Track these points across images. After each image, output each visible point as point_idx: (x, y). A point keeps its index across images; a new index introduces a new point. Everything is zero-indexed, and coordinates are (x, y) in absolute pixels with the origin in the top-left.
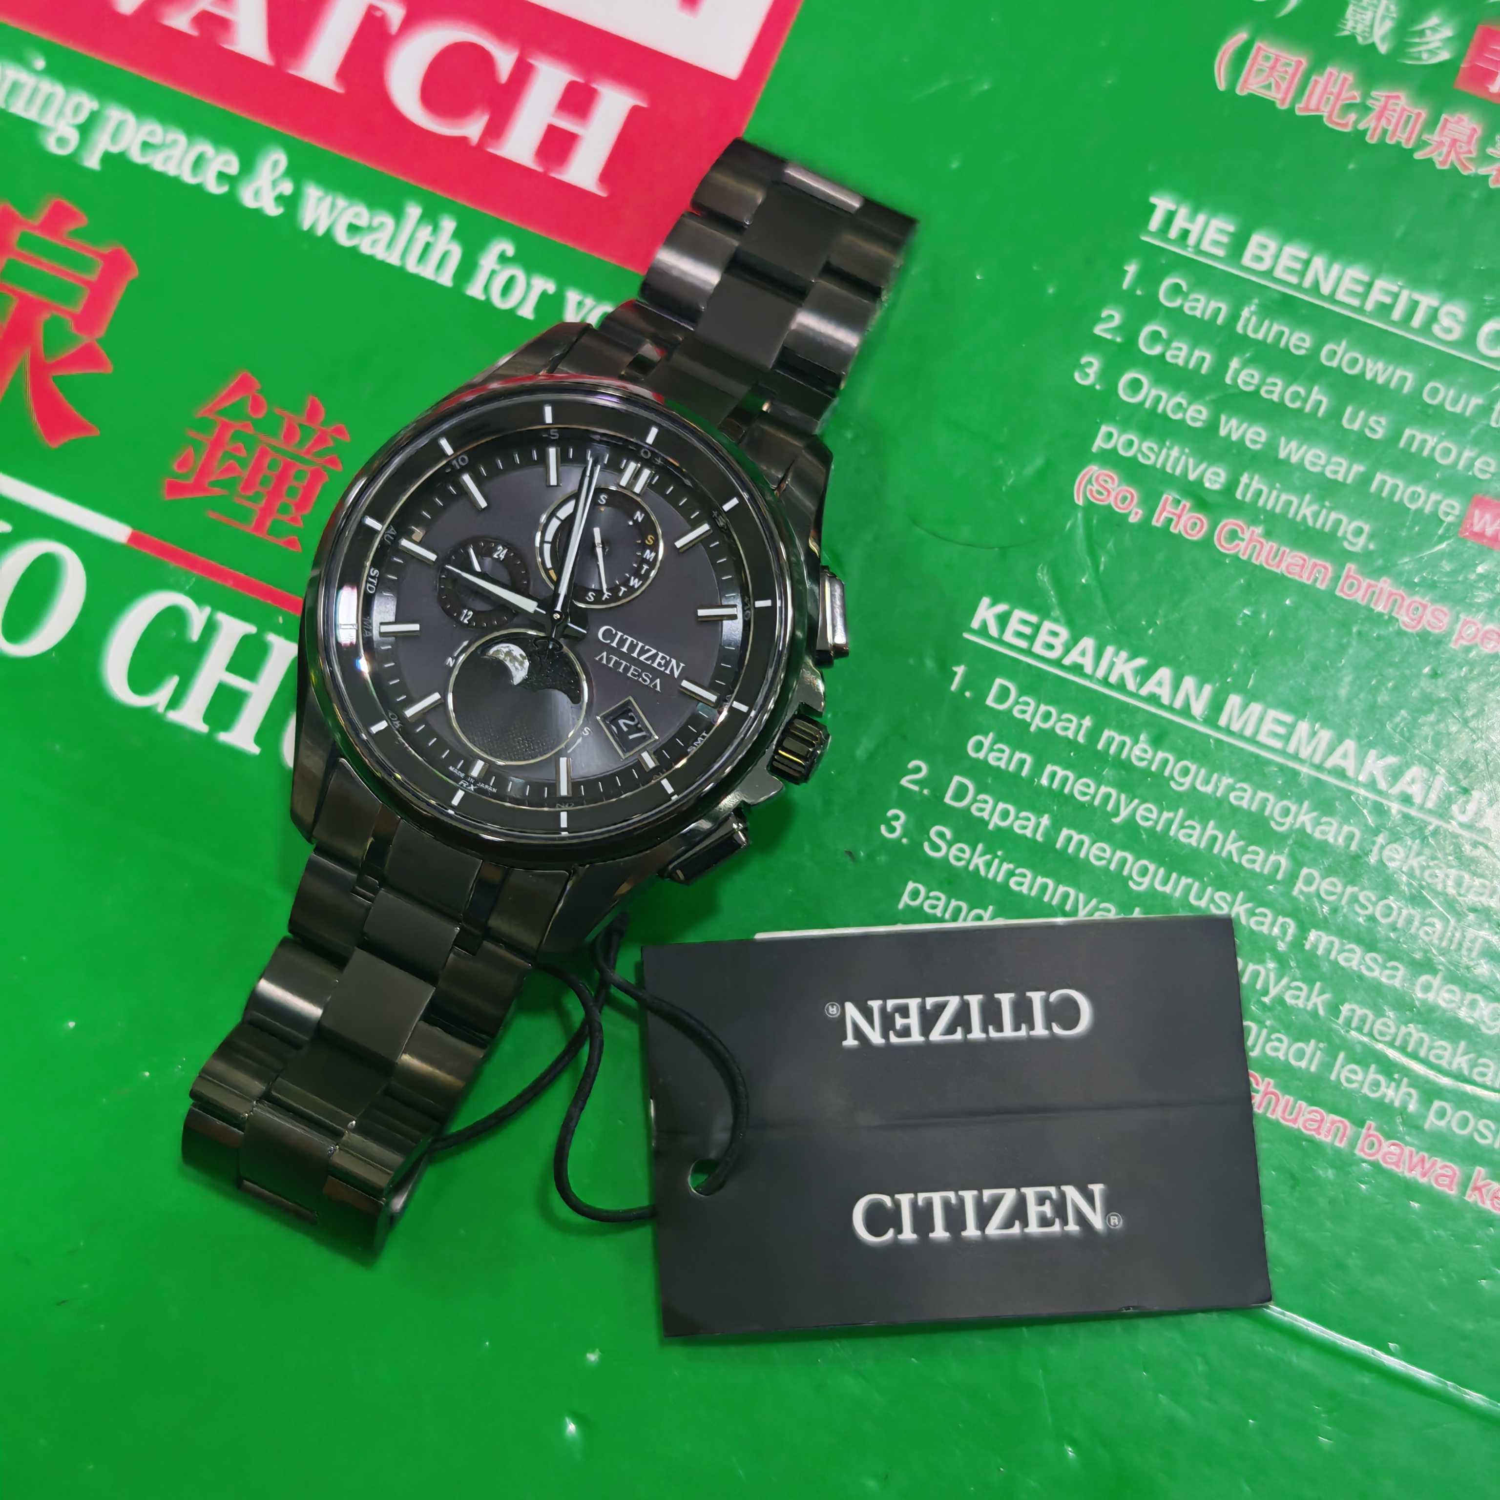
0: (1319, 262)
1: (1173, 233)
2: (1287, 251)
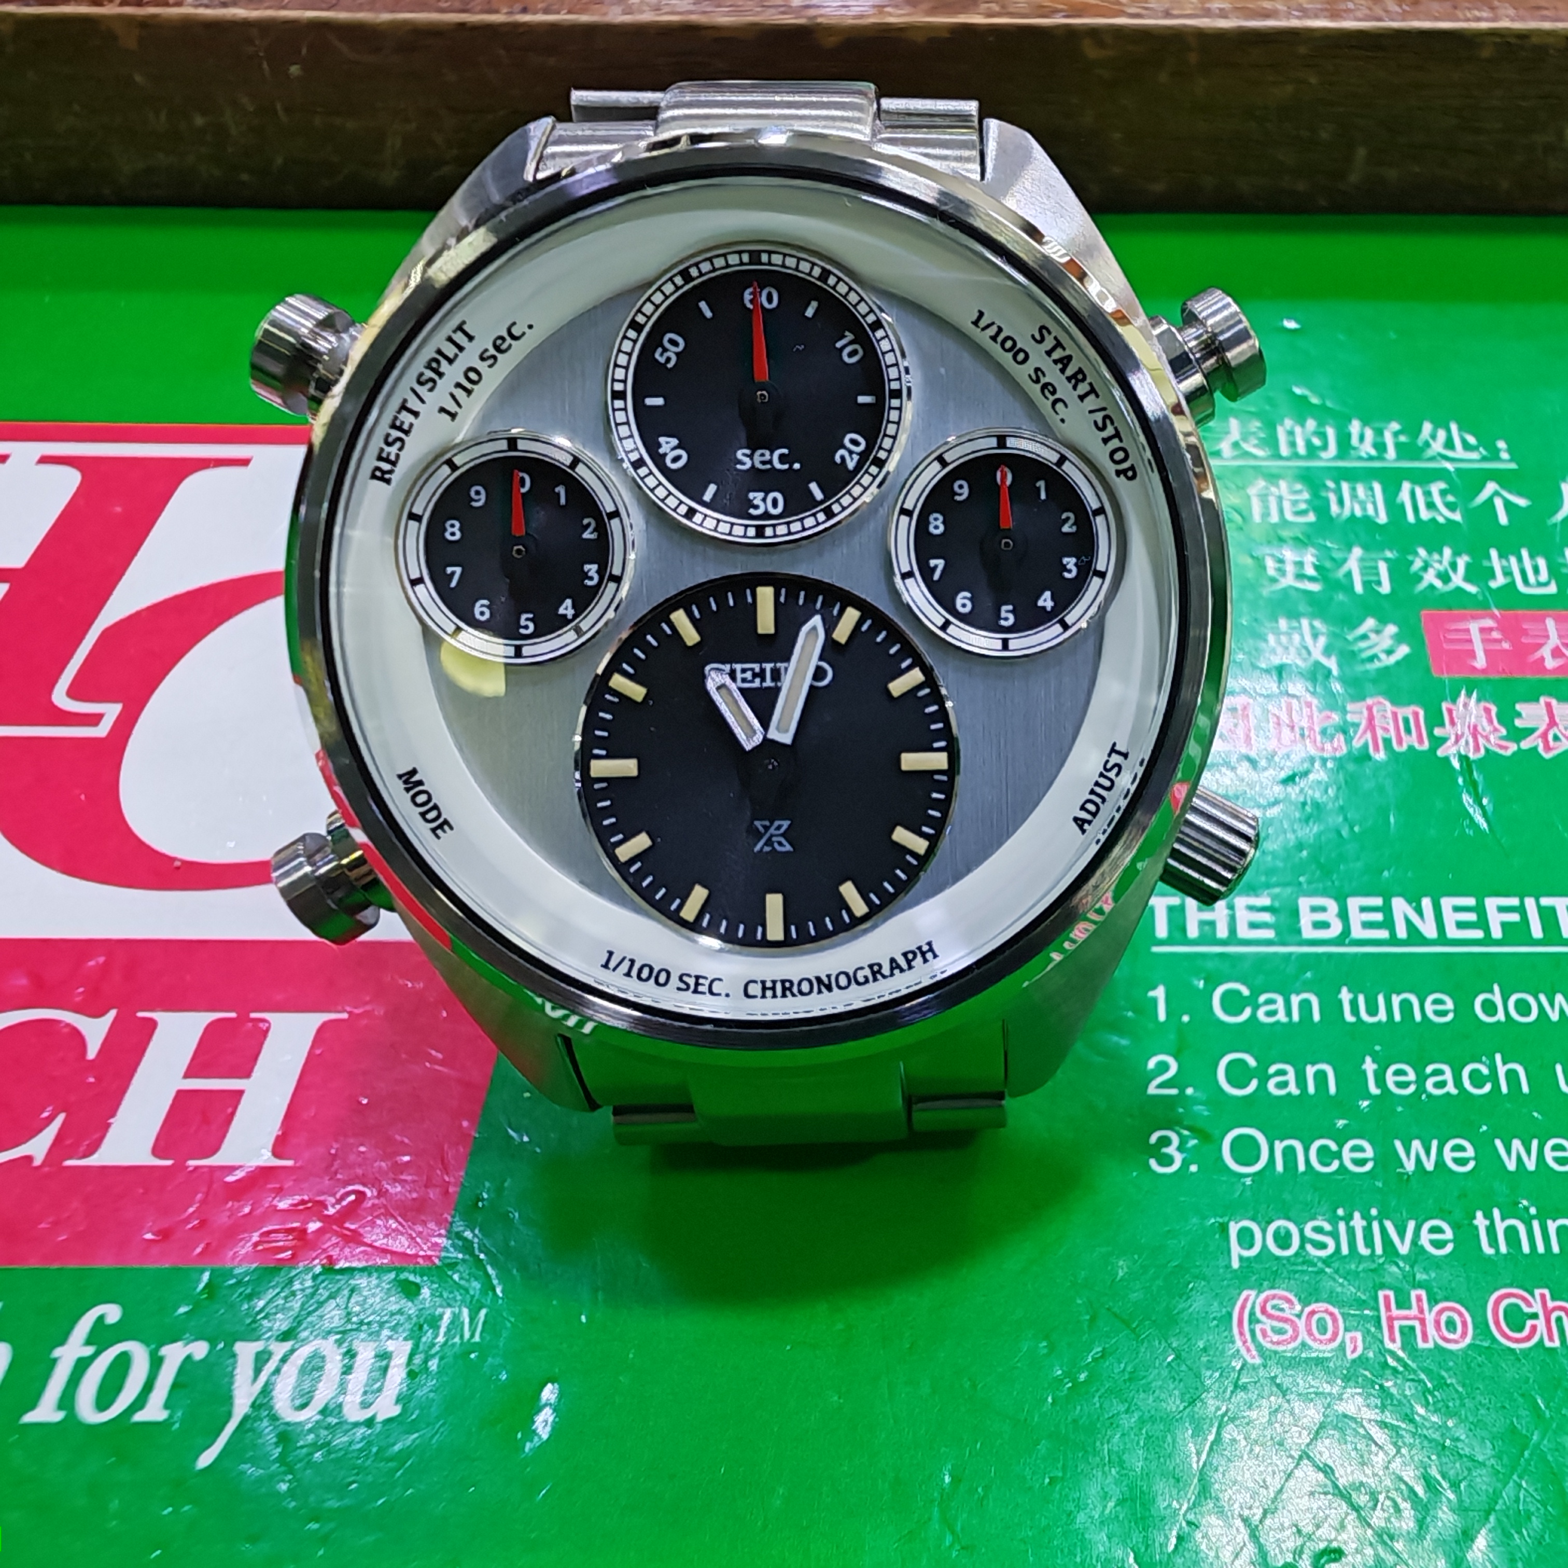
0: (1400, 905)
1: (1193, 931)
2: (1354, 903)
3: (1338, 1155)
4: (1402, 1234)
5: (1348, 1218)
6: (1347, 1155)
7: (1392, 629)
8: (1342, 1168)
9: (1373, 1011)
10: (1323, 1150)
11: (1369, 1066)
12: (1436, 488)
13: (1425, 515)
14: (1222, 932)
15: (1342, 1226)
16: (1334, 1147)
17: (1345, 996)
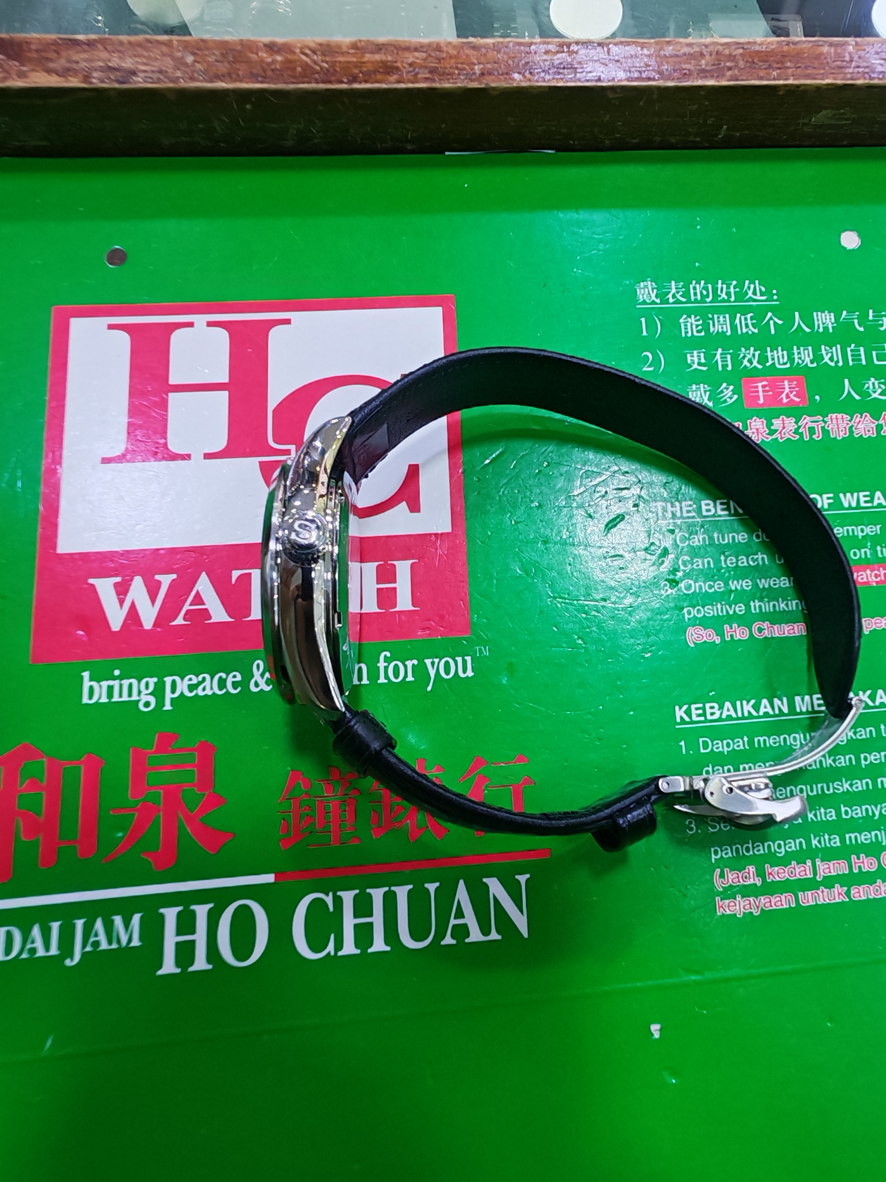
1: (670, 515)
2: (718, 502)
3: (713, 587)
4: (731, 608)
5: (717, 605)
6: (716, 586)
7: (732, 387)
8: (715, 590)
9: (723, 539)
10: (710, 585)
11: (723, 558)
12: (749, 316)
13: (744, 331)
14: (678, 514)
15: (715, 607)
16: (712, 583)
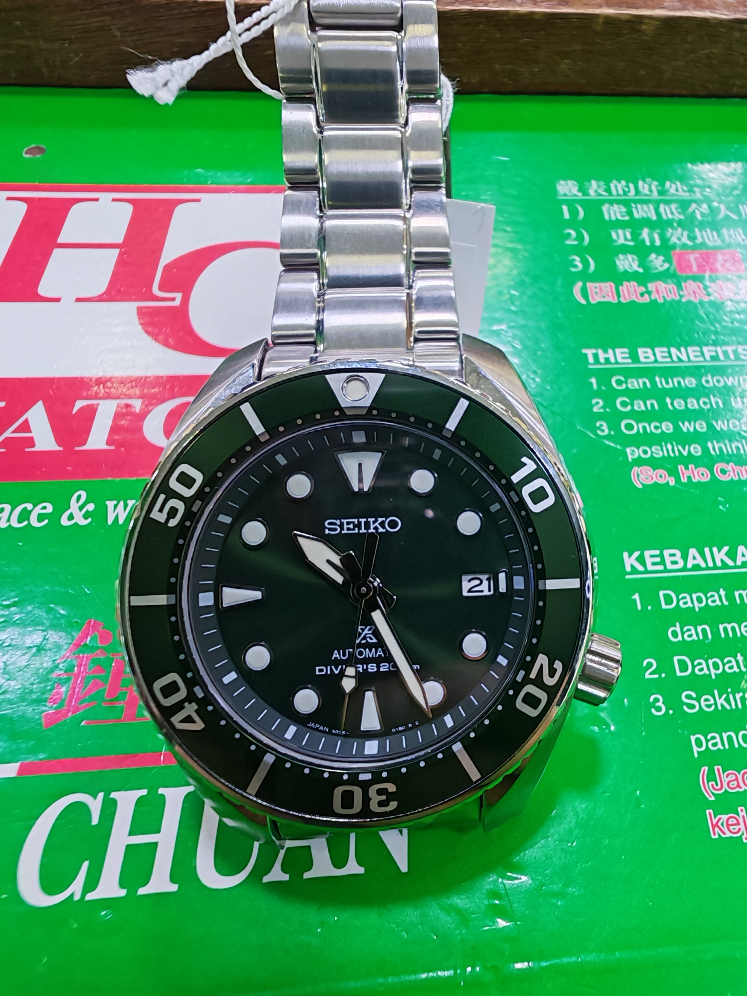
0: (673, 350)
1: (602, 360)
2: (657, 350)
3: (660, 428)
4: (684, 449)
5: (666, 445)
6: (664, 427)
7: (661, 258)
8: (663, 431)
9: (667, 383)
10: (655, 426)
11: (668, 401)
12: (673, 206)
13: (670, 216)
14: (612, 360)
15: (664, 448)
16: (658, 424)
17: (657, 379)
